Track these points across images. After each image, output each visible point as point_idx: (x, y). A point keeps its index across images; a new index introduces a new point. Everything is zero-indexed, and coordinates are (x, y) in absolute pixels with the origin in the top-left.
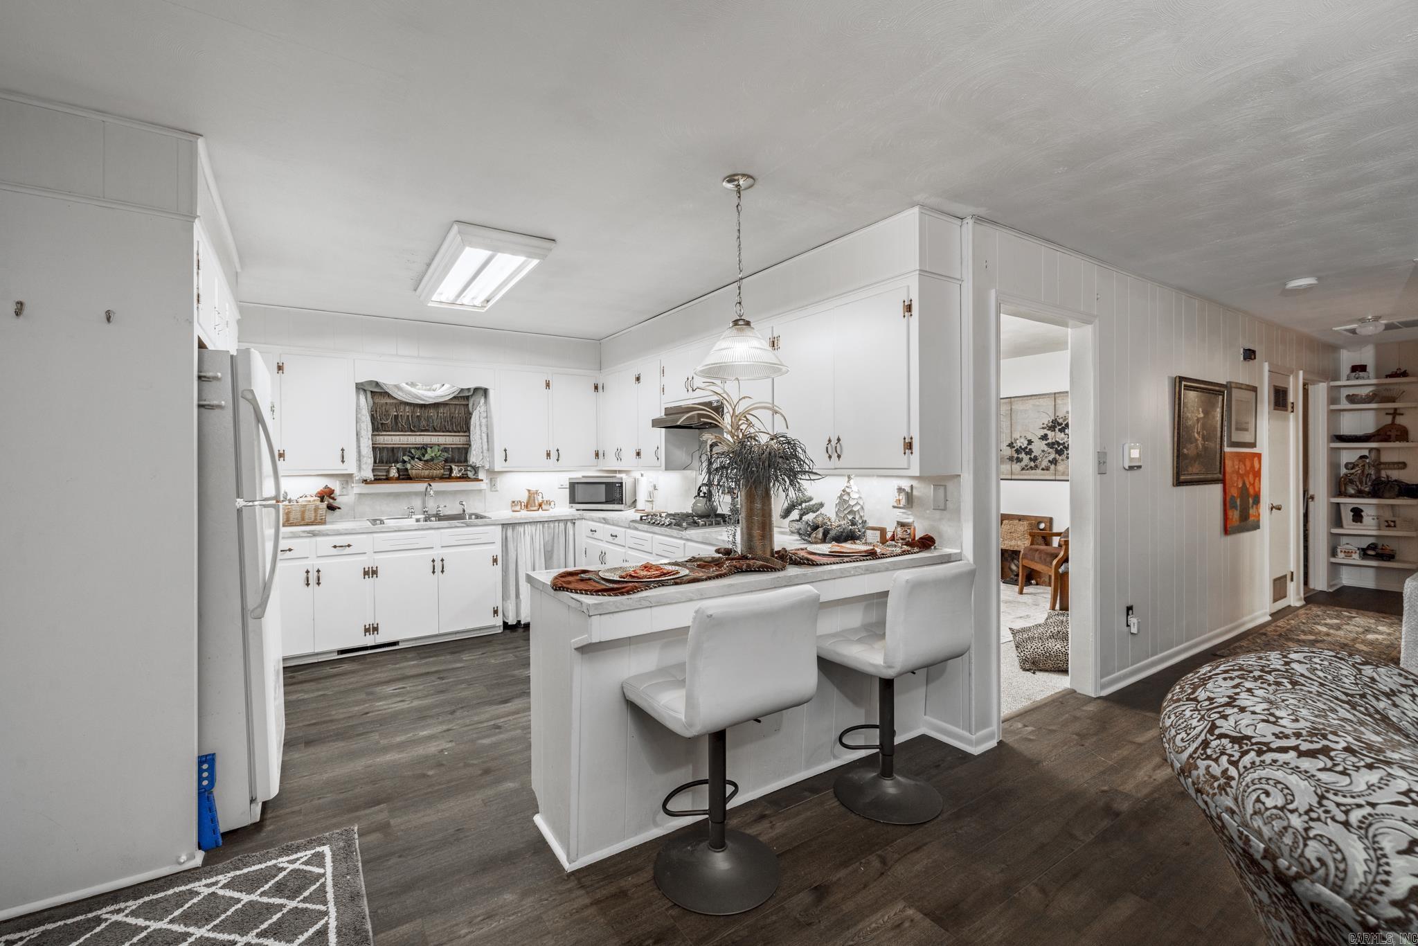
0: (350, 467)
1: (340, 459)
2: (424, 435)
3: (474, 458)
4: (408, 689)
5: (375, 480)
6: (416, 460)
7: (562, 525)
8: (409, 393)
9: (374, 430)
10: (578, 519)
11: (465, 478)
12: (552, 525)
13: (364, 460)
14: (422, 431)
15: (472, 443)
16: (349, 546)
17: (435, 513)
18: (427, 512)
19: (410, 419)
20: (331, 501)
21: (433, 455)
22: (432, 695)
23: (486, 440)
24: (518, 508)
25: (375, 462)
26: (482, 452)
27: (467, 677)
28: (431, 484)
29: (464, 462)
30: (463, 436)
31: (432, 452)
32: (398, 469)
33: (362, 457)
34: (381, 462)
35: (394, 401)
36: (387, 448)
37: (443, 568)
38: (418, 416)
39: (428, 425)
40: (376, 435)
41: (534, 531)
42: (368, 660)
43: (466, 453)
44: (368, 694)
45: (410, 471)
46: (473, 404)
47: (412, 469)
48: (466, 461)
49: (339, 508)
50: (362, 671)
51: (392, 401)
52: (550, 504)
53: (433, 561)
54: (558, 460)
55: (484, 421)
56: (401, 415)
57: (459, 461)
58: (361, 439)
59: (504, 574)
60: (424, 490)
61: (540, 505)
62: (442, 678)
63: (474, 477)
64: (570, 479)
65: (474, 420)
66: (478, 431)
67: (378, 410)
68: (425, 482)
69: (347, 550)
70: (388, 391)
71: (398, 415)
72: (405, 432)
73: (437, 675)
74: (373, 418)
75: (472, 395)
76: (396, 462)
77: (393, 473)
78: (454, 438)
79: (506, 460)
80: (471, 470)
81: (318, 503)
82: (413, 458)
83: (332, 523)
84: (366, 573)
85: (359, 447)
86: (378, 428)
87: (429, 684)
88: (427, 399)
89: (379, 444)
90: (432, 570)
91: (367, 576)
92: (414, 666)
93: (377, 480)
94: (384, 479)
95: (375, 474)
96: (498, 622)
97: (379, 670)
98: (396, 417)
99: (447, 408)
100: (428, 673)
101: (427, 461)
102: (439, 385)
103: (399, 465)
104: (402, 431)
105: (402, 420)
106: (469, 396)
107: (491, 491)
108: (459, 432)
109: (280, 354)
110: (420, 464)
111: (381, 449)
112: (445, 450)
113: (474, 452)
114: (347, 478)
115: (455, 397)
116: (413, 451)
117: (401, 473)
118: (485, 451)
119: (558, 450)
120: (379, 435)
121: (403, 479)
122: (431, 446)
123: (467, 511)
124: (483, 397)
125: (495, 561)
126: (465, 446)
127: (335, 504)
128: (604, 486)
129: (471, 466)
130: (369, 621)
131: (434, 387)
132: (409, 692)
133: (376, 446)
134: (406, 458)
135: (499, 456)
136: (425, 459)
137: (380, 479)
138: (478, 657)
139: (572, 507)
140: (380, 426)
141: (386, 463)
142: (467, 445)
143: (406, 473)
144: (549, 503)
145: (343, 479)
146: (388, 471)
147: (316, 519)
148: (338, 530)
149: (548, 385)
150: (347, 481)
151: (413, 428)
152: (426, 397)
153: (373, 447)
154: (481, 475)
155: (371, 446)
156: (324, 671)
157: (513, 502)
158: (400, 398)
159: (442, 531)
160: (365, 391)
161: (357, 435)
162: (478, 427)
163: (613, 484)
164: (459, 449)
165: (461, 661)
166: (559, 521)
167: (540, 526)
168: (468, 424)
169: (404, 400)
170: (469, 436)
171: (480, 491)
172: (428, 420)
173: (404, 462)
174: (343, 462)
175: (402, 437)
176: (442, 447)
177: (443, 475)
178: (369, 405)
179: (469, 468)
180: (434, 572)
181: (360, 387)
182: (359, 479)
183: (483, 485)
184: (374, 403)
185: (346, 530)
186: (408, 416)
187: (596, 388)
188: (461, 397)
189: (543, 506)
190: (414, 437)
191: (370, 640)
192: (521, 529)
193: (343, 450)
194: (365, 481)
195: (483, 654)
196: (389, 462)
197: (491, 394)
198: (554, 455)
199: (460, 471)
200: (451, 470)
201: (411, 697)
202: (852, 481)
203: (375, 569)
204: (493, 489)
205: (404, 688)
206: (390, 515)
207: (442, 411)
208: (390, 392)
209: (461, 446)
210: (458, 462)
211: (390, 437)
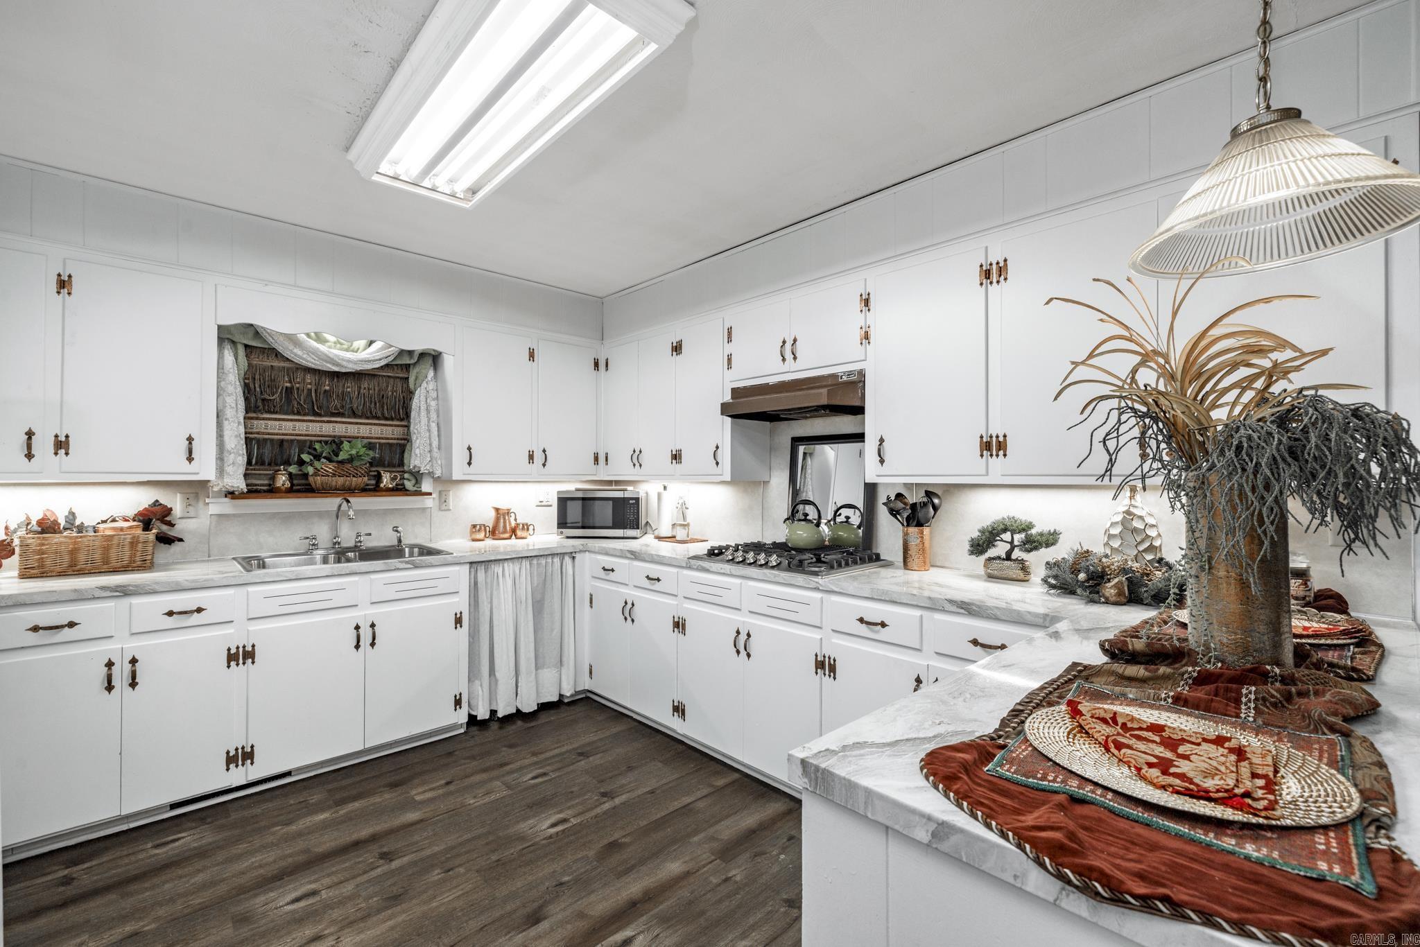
0: (205, 468)
1: (185, 455)
2: (336, 422)
3: (417, 458)
4: (324, 894)
5: (249, 491)
6: (323, 460)
7: (557, 560)
8: (315, 352)
9: (247, 410)
10: (581, 551)
11: (401, 490)
12: (543, 561)
13: (230, 458)
14: (333, 415)
15: (414, 438)
16: (199, 610)
17: (352, 544)
18: (339, 543)
19: (313, 394)
20: (165, 528)
21: (354, 452)
22: (379, 911)
23: (436, 433)
24: (481, 535)
25: (249, 463)
26: (430, 451)
27: (436, 849)
28: (349, 499)
29: (399, 466)
30: (398, 426)
31: (352, 447)
32: (290, 474)
33: (226, 454)
34: (261, 462)
35: (286, 365)
36: (272, 440)
37: (374, 638)
38: (325, 391)
39: (342, 407)
40: (252, 418)
41: (517, 572)
42: (234, 816)
43: (403, 452)
44: (242, 920)
45: (311, 479)
46: (416, 378)
47: (315, 474)
48: (401, 464)
49: (181, 540)
50: (220, 848)
51: (282, 364)
52: (528, 529)
53: (357, 628)
54: (544, 465)
55: (433, 403)
56: (298, 389)
57: (391, 465)
58: (226, 423)
59: (471, 640)
60: (335, 508)
61: (514, 531)
62: (386, 857)
63: (415, 489)
64: (559, 492)
65: (418, 402)
66: (424, 420)
67: (257, 377)
68: (338, 496)
69: (196, 619)
70: (275, 346)
71: (292, 388)
72: (304, 415)
73: (375, 849)
74: (248, 390)
75: (415, 364)
76: (287, 463)
77: (282, 480)
78: (384, 428)
79: (469, 464)
80: (411, 478)
81: (139, 532)
82: (317, 457)
83: (165, 567)
84: (232, 658)
85: (220, 436)
86: (256, 407)
87: (365, 877)
88: (344, 363)
89: (258, 433)
90: (355, 644)
91: (233, 663)
92: (325, 826)
93: (253, 492)
94: (265, 491)
95: (249, 481)
96: (462, 717)
97: (257, 842)
98: (289, 391)
99: (375, 381)
100: (357, 845)
101: (342, 462)
102: (362, 343)
103: (293, 469)
104: (298, 413)
105: (299, 396)
106: (409, 365)
107: (440, 509)
108: (392, 419)
109: (65, 259)
110: (330, 468)
111: (261, 443)
112: (370, 446)
113: (417, 451)
114: (196, 489)
115: (387, 365)
116: (317, 446)
117: (295, 482)
118: (435, 450)
119: (544, 451)
120: (257, 419)
121: (298, 491)
122: (350, 439)
123: (405, 541)
124: (432, 368)
125: (458, 621)
126: (400, 442)
127: (173, 533)
128: (611, 502)
129: (410, 472)
130: (236, 742)
131: (356, 344)
132: (328, 906)
133: (251, 436)
134: (305, 457)
135: (459, 457)
136: (340, 458)
137: (257, 491)
138: (441, 792)
139: (562, 533)
140: (260, 404)
141: (270, 464)
142: (404, 439)
143: (303, 482)
144: (526, 527)
145: (189, 491)
146: (273, 478)
147: (132, 561)
148: (177, 583)
149: (532, 355)
150: (197, 493)
151: (316, 410)
152: (343, 360)
153: (246, 438)
154: (426, 486)
155: (243, 436)
156: (141, 856)
157: (474, 526)
158: (297, 360)
159: (373, 576)
160: (233, 343)
161: (218, 417)
162: (423, 413)
163: (625, 500)
164: (391, 445)
165: (412, 804)
166: (553, 555)
167: (526, 563)
168: (407, 408)
169: (304, 363)
170: (408, 427)
171: (424, 509)
172: (343, 399)
173: (301, 463)
174: (190, 459)
175: (297, 424)
176: (366, 441)
177: (367, 485)
178: (241, 367)
179: (406, 476)
180: (357, 647)
181: (226, 336)
182: (220, 491)
183: (429, 502)
184: (250, 365)
185: (193, 581)
186: (310, 390)
187: (596, 365)
188: (397, 365)
189: (519, 533)
190: (318, 425)
191: (238, 776)
192: (498, 569)
193: (190, 439)
194: (231, 494)
195: (448, 783)
196: (274, 463)
197: (448, 362)
198: (539, 457)
199: (393, 479)
200: (378, 478)
201: (333, 922)
202: (1138, 497)
203: (249, 648)
204: (444, 507)
205: (314, 893)
206: (274, 551)
207: (366, 385)
208: (280, 349)
209: (395, 441)
210: (389, 466)
211: (277, 423)
